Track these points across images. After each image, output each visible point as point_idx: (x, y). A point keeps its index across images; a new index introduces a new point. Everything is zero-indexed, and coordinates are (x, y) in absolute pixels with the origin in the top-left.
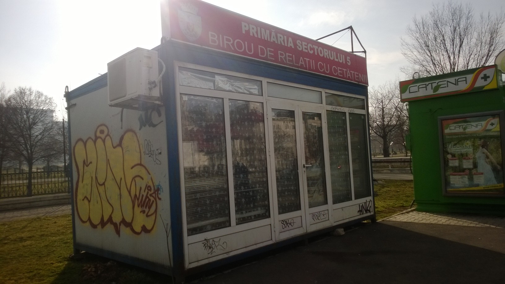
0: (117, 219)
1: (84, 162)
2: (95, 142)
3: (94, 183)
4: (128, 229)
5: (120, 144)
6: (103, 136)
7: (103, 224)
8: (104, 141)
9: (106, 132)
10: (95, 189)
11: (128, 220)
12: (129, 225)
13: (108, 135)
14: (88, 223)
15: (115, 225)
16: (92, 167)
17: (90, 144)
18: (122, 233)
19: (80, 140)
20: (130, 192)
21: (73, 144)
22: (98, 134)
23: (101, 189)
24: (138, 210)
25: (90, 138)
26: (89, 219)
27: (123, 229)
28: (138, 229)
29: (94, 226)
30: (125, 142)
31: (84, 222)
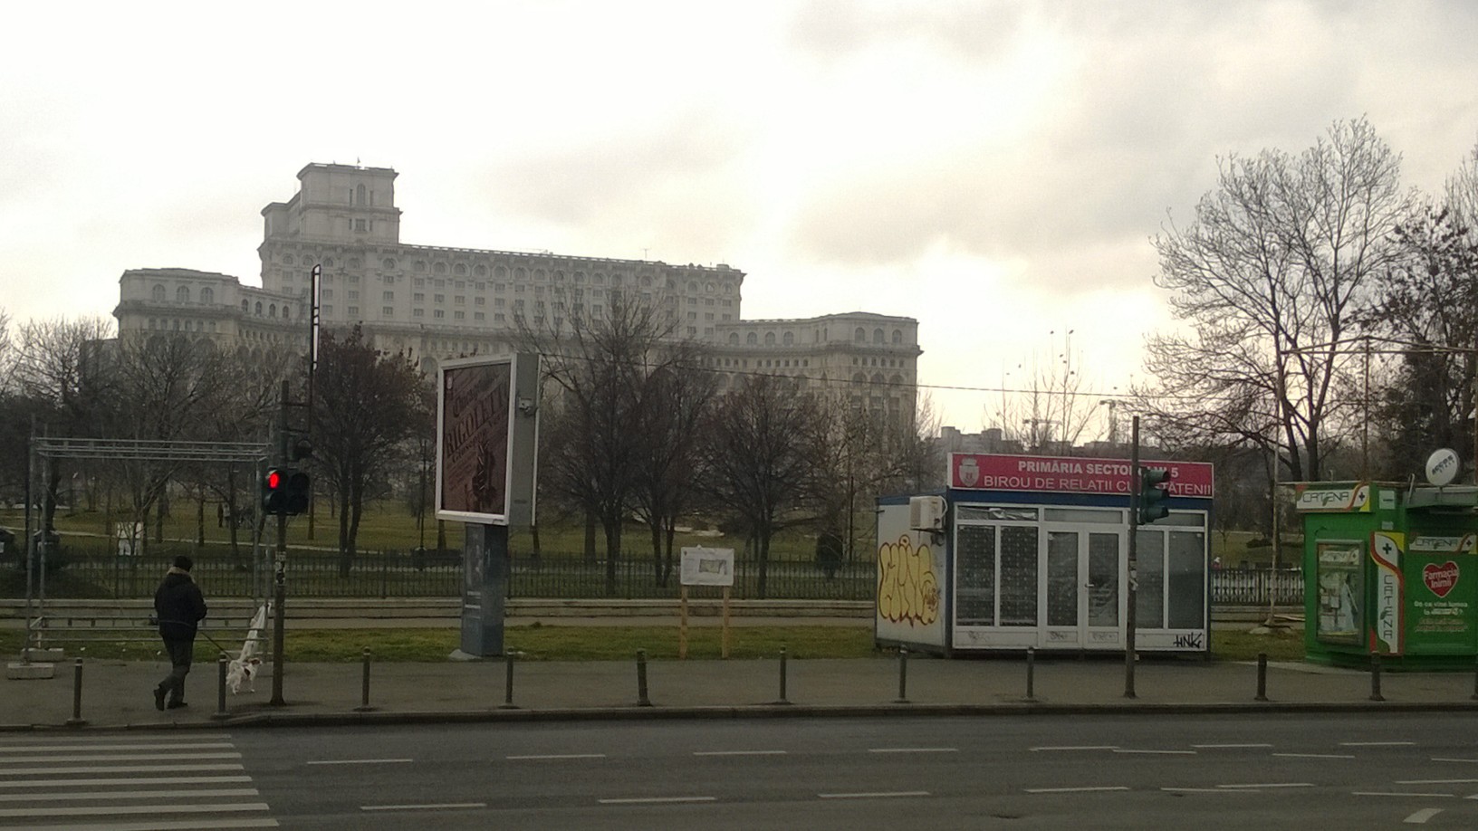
0: (912, 615)
1: (889, 565)
2: (899, 548)
3: (896, 585)
4: (919, 621)
5: (917, 554)
6: (905, 544)
7: (901, 618)
8: (906, 549)
9: (908, 542)
10: (896, 588)
11: (920, 614)
12: (919, 618)
13: (909, 545)
14: (889, 619)
15: (910, 618)
16: (895, 569)
17: (894, 548)
18: (914, 623)
19: (886, 543)
20: (922, 593)
21: (879, 547)
22: (902, 542)
23: (902, 588)
24: (926, 606)
25: (895, 544)
26: (890, 615)
27: (916, 622)
28: (925, 621)
29: (894, 621)
30: (920, 553)
31: (885, 618)
